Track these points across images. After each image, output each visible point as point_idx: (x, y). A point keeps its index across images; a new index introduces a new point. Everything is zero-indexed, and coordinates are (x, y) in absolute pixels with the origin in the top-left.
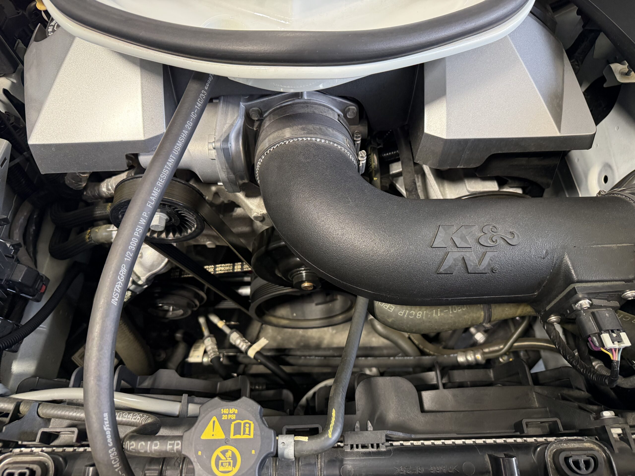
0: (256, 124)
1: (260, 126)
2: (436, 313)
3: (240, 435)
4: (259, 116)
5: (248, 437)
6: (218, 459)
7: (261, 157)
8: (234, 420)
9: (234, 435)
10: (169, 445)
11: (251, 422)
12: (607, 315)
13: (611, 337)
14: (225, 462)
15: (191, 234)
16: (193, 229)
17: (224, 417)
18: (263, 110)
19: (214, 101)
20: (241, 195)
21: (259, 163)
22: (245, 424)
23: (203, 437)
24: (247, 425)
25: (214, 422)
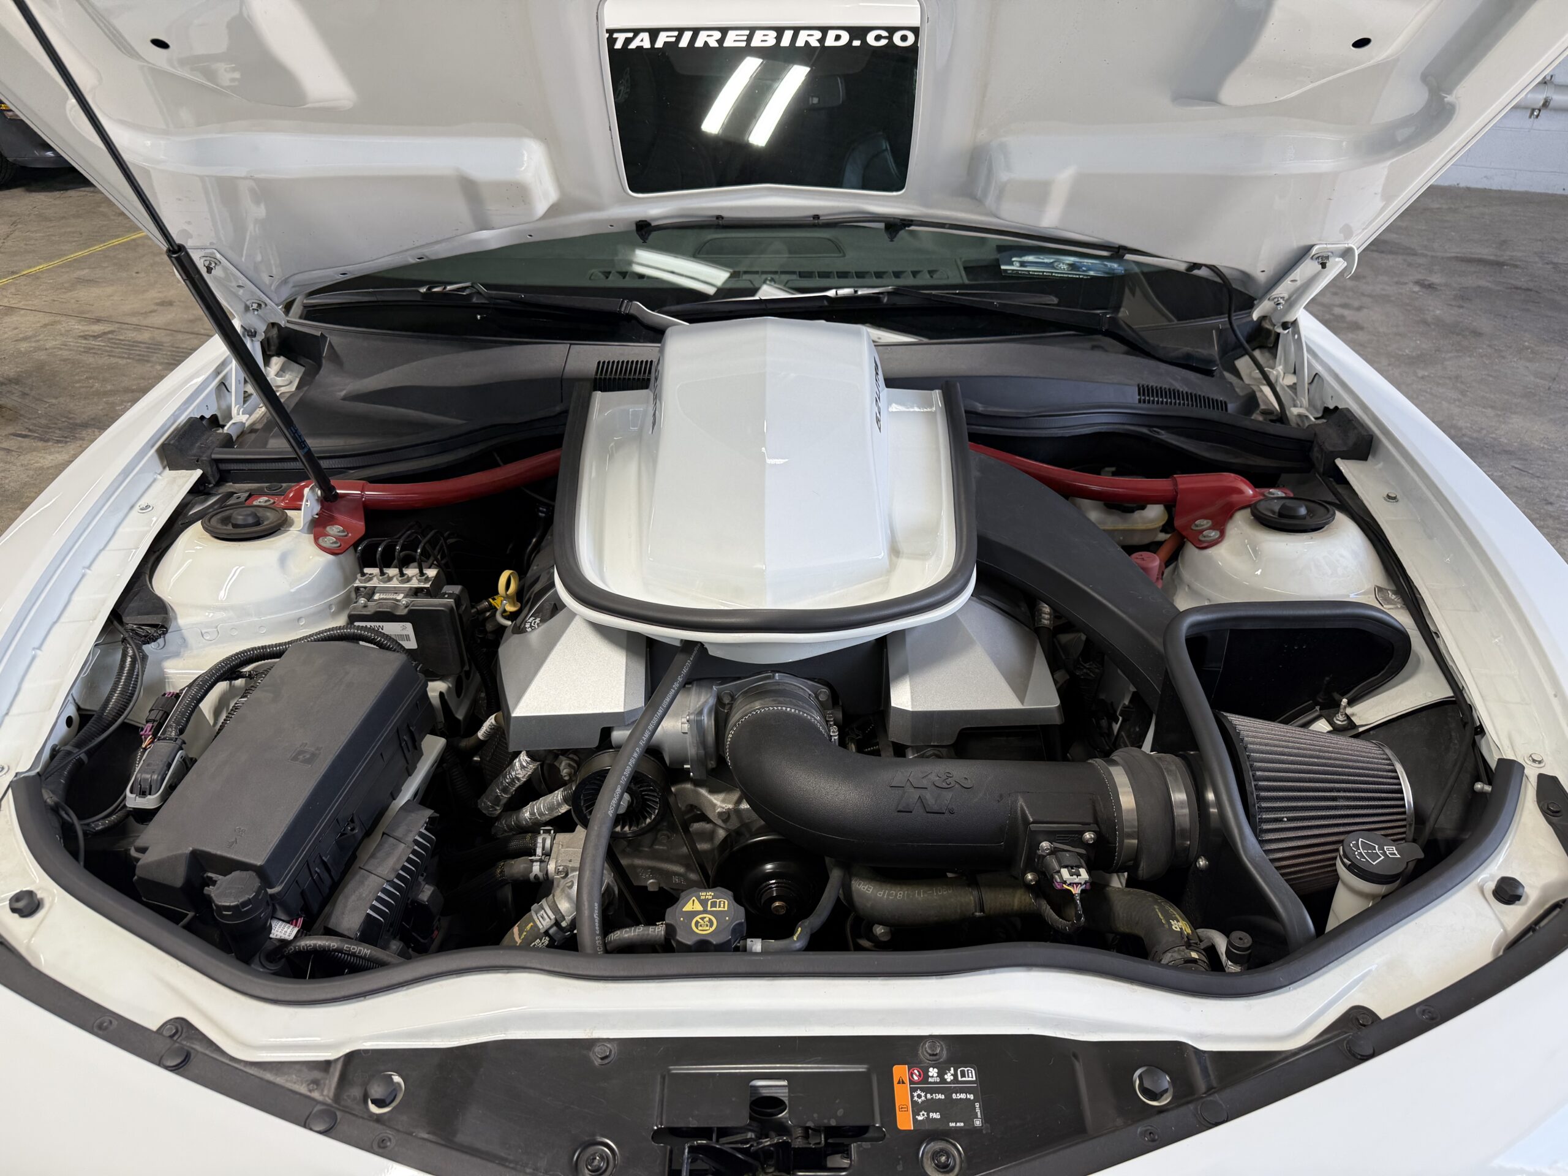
0: (727, 707)
1: (731, 709)
2: (919, 894)
3: (716, 908)
4: (730, 699)
5: (723, 909)
6: (697, 922)
7: (732, 729)
8: (710, 899)
9: (711, 908)
10: (652, 929)
11: (726, 901)
12: (1069, 855)
13: (1069, 871)
14: (703, 925)
15: (649, 823)
16: (653, 817)
17: (702, 898)
18: (735, 693)
19: (687, 686)
20: (703, 791)
21: (730, 736)
22: (720, 902)
23: (684, 909)
24: (722, 903)
25: (694, 900)
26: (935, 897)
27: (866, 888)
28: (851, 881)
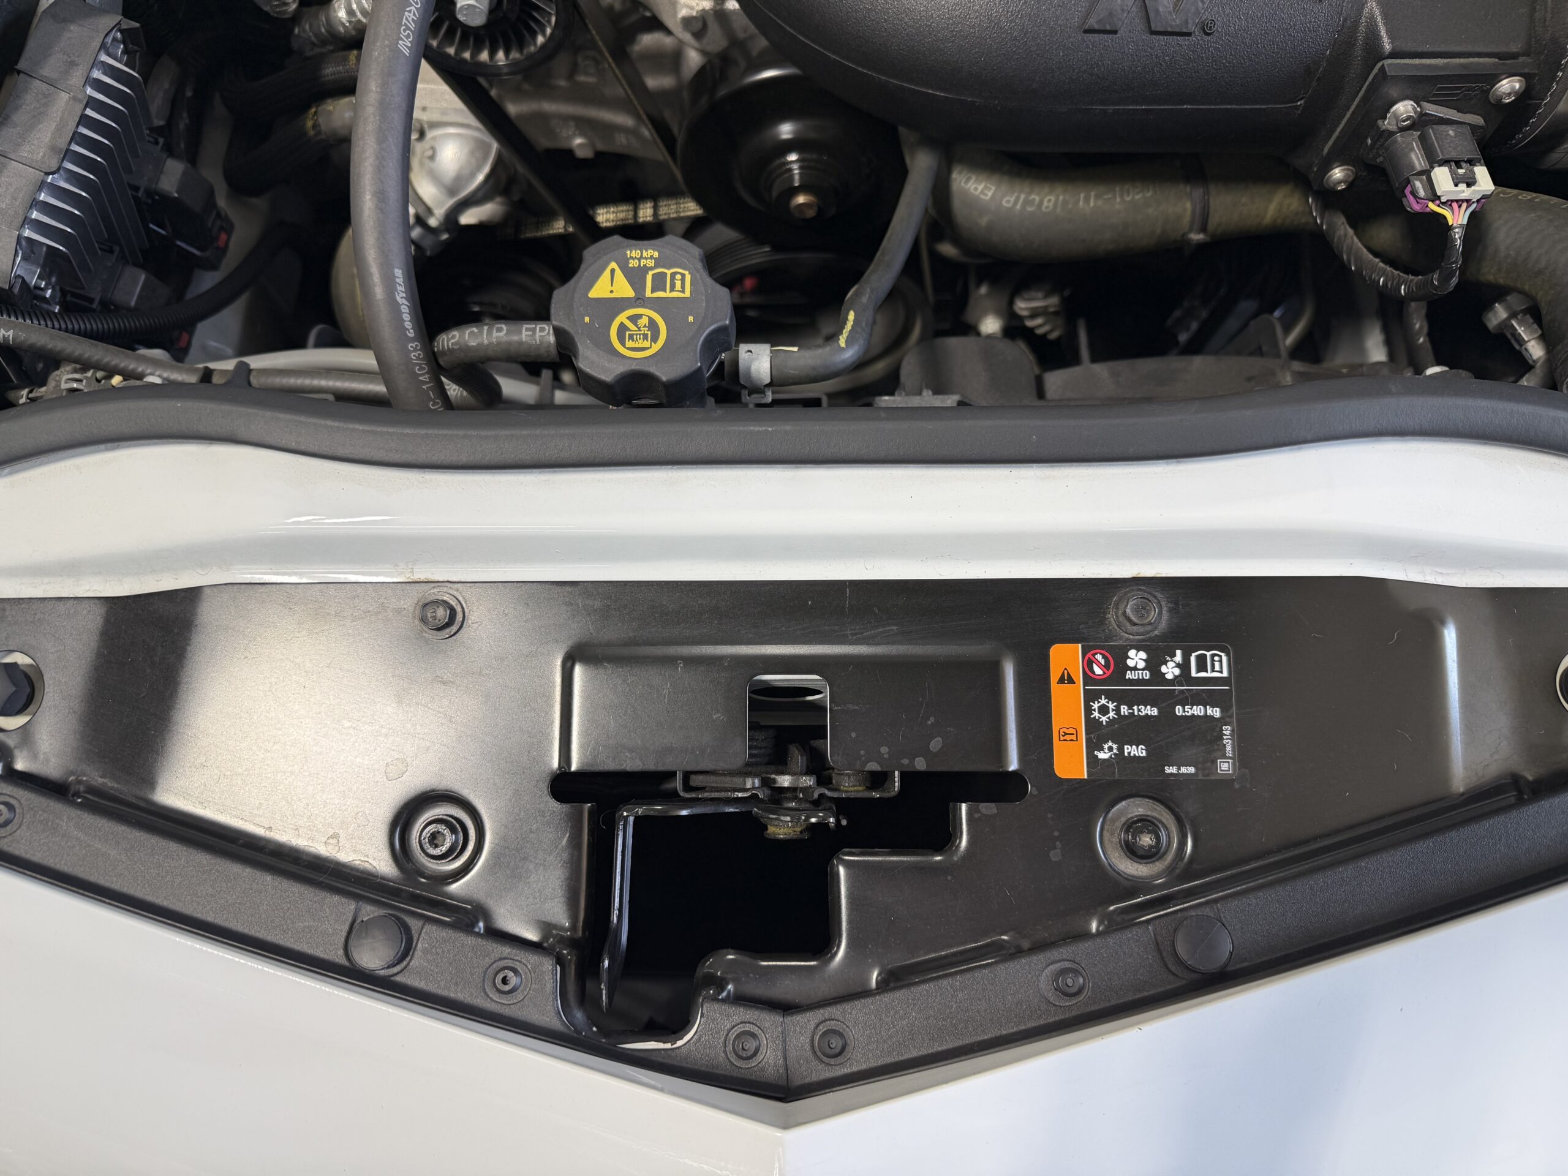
2: (1087, 200)
3: (666, 292)
5: (681, 295)
6: (622, 328)
8: (651, 268)
9: (653, 291)
10: (526, 331)
11: (687, 273)
12: (1451, 133)
13: (1453, 173)
14: (636, 335)
17: (633, 264)
22: (673, 275)
23: (593, 294)
24: (678, 277)
25: (613, 271)
26: (1117, 207)
27: (980, 188)
28: (949, 172)
